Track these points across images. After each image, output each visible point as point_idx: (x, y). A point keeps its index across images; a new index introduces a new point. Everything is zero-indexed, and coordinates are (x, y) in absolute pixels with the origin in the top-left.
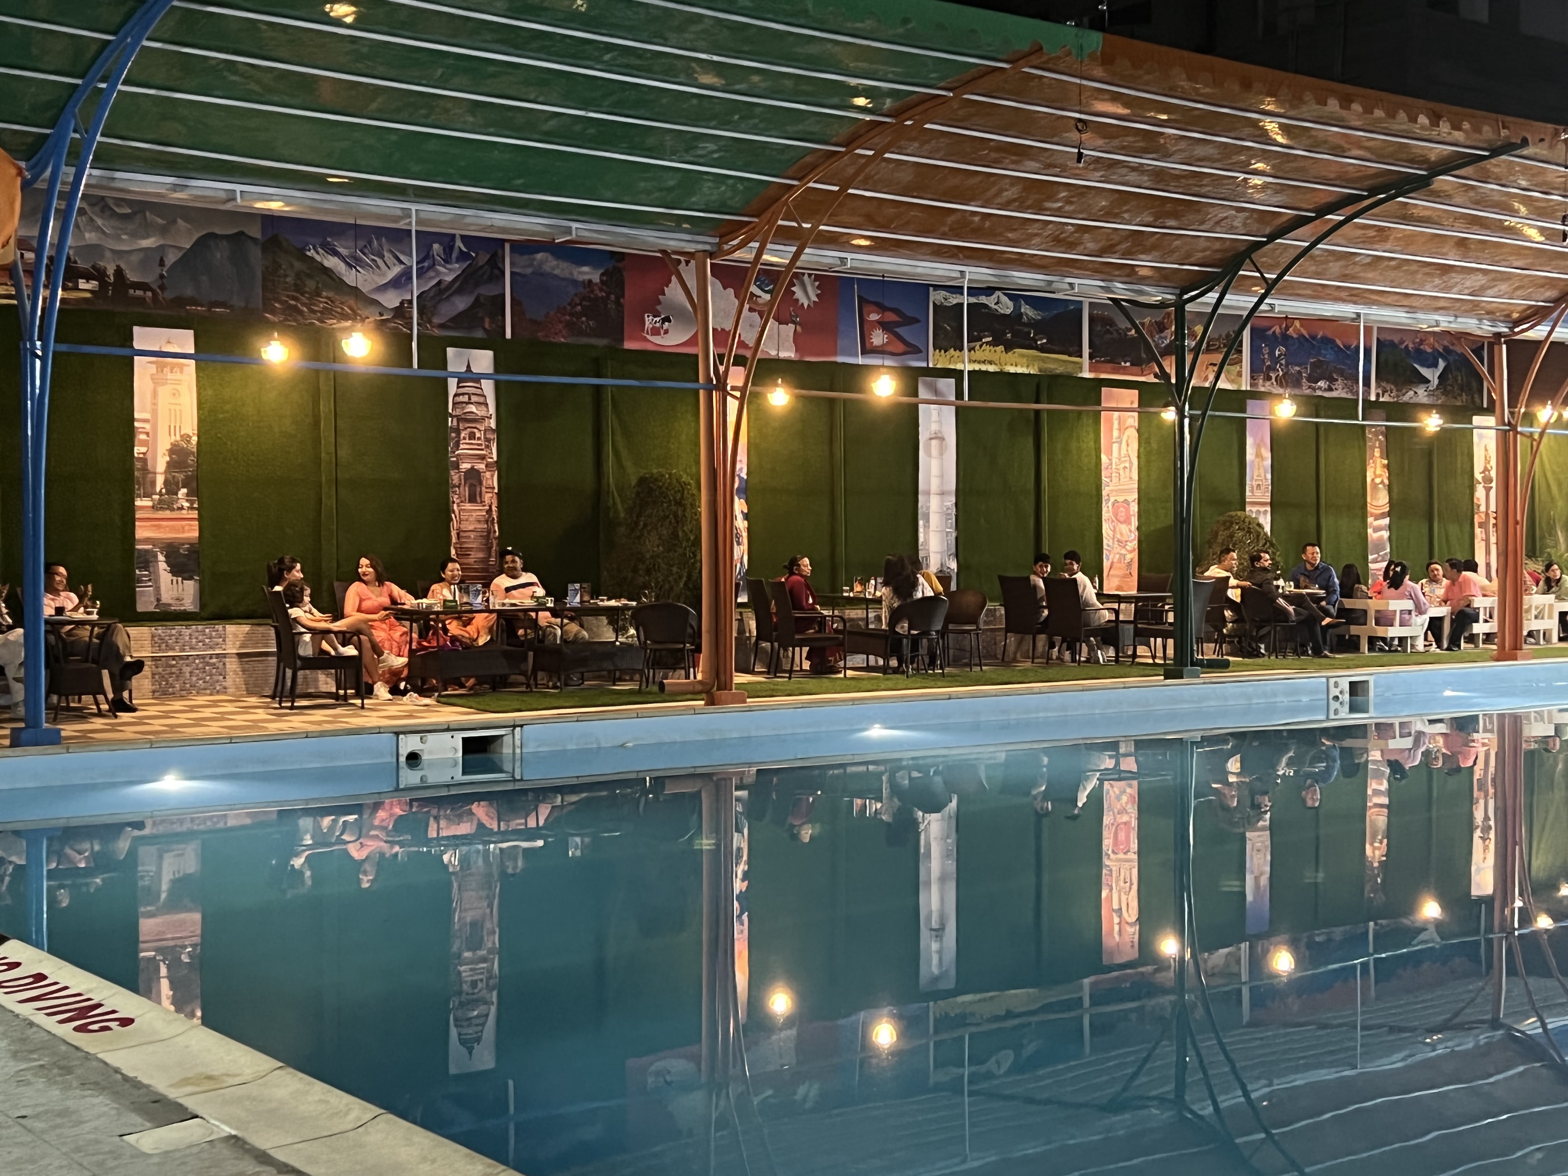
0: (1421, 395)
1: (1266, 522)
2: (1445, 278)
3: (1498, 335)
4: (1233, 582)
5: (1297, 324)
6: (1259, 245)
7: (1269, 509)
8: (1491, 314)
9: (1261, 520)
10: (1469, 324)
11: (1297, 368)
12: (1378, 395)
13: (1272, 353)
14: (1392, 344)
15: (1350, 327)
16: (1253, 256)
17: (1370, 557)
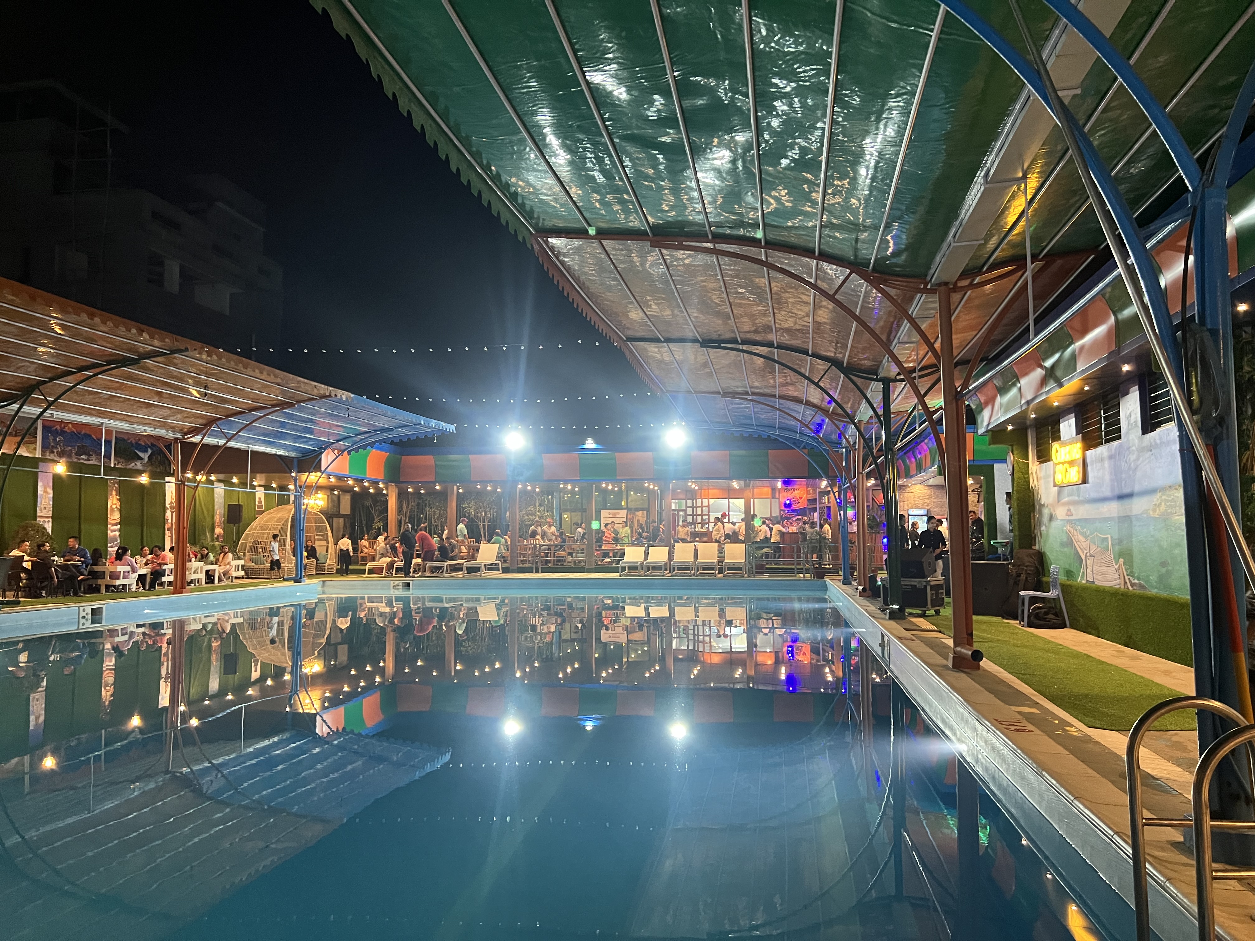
0: (139, 465)
1: (49, 527)
2: (149, 409)
3: (176, 439)
4: (26, 558)
5: (70, 426)
6: (45, 382)
7: (50, 520)
8: (173, 428)
9: (46, 526)
10: (162, 432)
11: (70, 448)
12: (115, 464)
13: (55, 440)
14: (124, 440)
15: (98, 429)
16: (41, 388)
17: (109, 545)
